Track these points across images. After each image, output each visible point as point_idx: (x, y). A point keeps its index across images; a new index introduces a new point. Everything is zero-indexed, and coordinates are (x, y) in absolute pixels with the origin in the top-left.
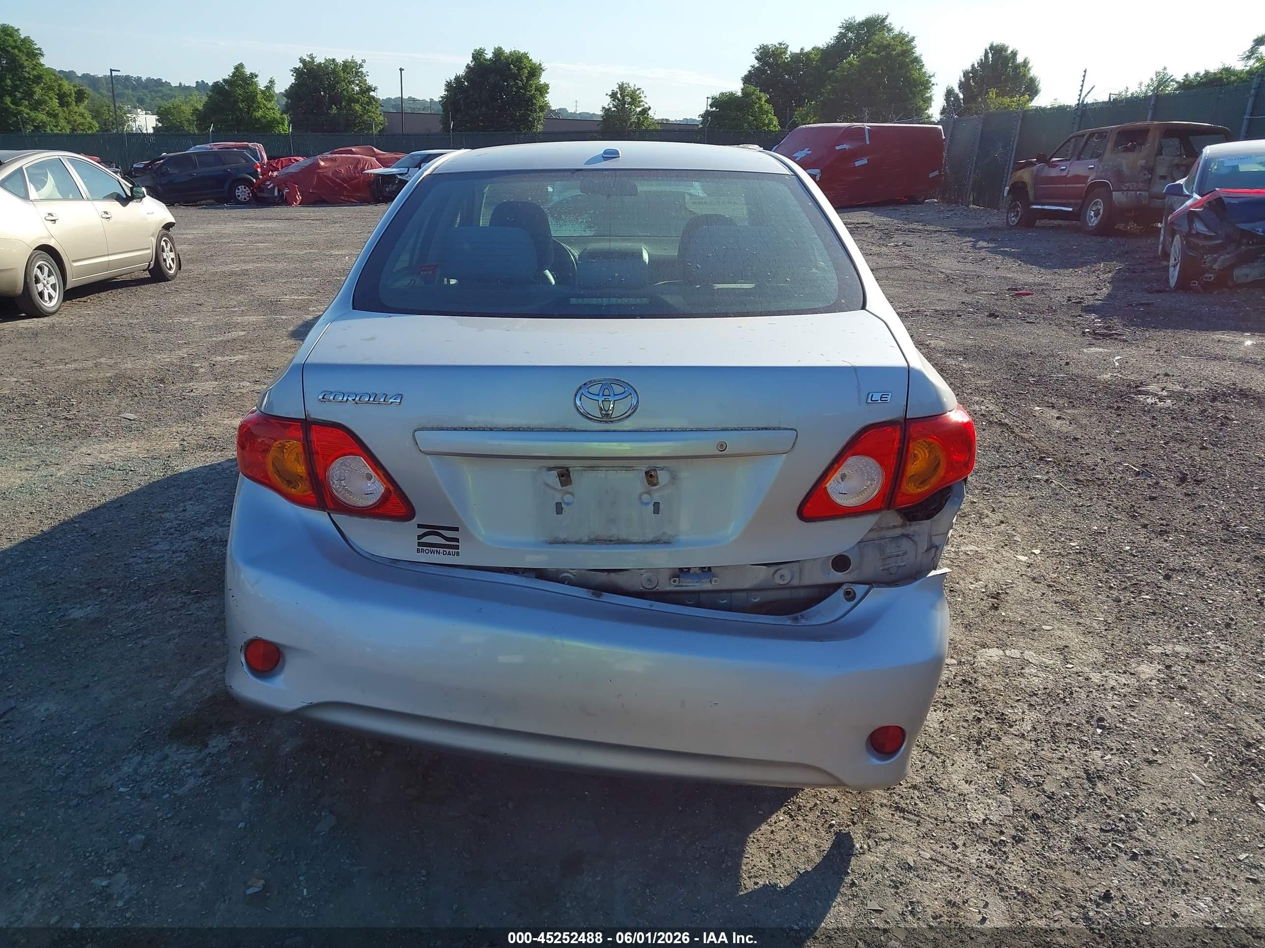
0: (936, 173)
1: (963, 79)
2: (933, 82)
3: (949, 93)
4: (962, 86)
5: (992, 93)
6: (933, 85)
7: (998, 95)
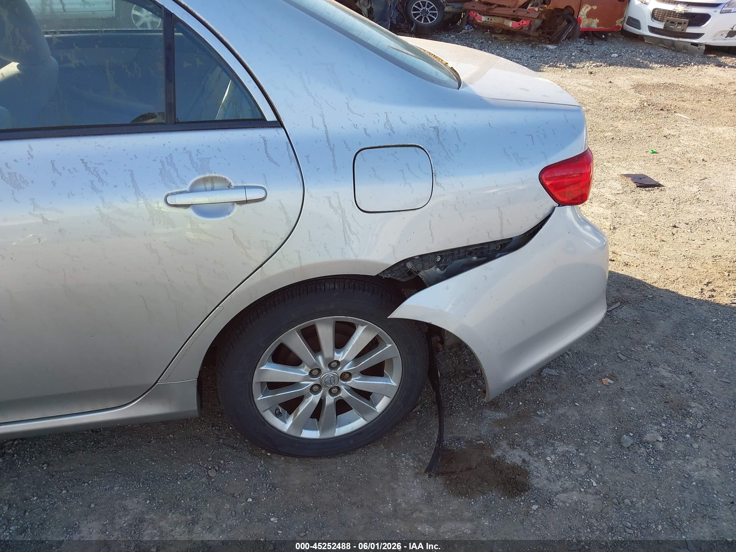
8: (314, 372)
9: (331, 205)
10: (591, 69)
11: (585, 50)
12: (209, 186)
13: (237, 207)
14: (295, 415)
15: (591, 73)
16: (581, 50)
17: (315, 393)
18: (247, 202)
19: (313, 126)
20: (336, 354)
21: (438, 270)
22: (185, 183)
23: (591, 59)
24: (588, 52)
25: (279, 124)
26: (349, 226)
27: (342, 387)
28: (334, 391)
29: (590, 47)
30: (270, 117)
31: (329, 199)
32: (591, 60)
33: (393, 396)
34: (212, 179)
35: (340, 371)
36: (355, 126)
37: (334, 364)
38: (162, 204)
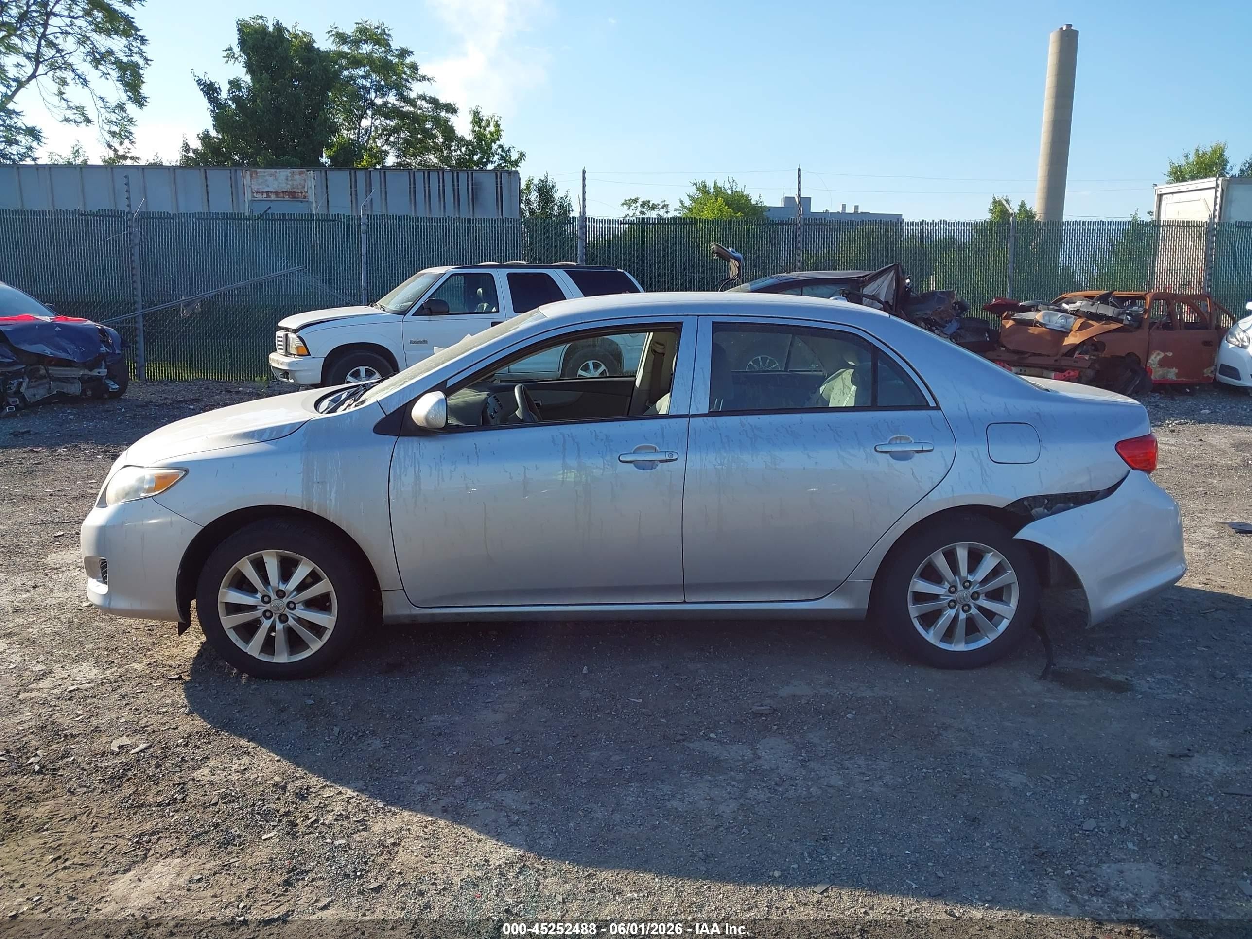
8: (953, 589)
9: (973, 456)
10: (1173, 426)
11: (1161, 405)
12: (898, 442)
13: (917, 455)
14: (936, 626)
15: (1173, 431)
16: (1157, 406)
17: (952, 608)
18: (922, 451)
19: (959, 409)
20: (969, 576)
21: (1046, 511)
22: (886, 439)
23: (1171, 415)
24: (1166, 408)
25: (938, 407)
26: (985, 471)
27: (972, 605)
28: (966, 608)
29: (1169, 403)
30: (932, 404)
31: (972, 452)
32: (1173, 417)
33: (1011, 619)
34: (900, 438)
35: (972, 590)
36: (985, 410)
37: (967, 584)
38: (873, 450)
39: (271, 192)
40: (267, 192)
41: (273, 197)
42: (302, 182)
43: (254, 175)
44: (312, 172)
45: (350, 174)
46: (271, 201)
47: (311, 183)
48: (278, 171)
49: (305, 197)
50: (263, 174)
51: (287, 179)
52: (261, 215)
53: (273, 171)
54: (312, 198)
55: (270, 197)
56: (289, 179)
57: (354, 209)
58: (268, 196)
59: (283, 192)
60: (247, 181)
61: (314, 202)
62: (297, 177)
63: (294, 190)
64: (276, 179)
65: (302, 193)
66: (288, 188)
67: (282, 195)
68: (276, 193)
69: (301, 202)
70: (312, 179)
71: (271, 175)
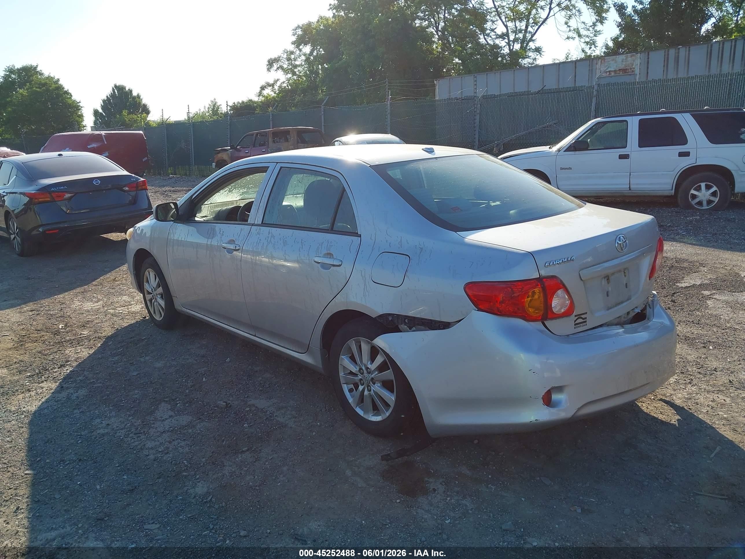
0: (146, 158)
1: (103, 104)
2: (81, 106)
3: (96, 112)
4: (103, 108)
5: (125, 113)
6: (82, 107)
7: (129, 113)
8: (361, 371)
9: (361, 275)
13: (332, 268)
14: (355, 395)
17: (362, 385)
19: (371, 238)
20: (369, 365)
21: (406, 327)
22: (321, 254)
26: (366, 287)
28: (369, 388)
31: (361, 271)
33: (392, 408)
35: (371, 376)
37: (369, 370)
38: (313, 260)
39: (612, 71)
40: (610, 71)
41: (613, 74)
42: (632, 62)
43: (603, 62)
44: (639, 54)
45: (665, 52)
46: (611, 77)
47: (638, 62)
48: (618, 56)
49: (633, 71)
50: (609, 60)
51: (622, 61)
52: (539, 91)
53: (614, 57)
54: (637, 71)
55: (611, 74)
56: (624, 60)
57: (665, 75)
58: (610, 74)
59: (619, 70)
60: (598, 66)
61: (638, 74)
62: (629, 59)
63: (627, 68)
64: (616, 62)
65: (631, 69)
66: (622, 67)
67: (618, 72)
68: (615, 71)
69: (630, 75)
70: (639, 59)
71: (613, 60)
